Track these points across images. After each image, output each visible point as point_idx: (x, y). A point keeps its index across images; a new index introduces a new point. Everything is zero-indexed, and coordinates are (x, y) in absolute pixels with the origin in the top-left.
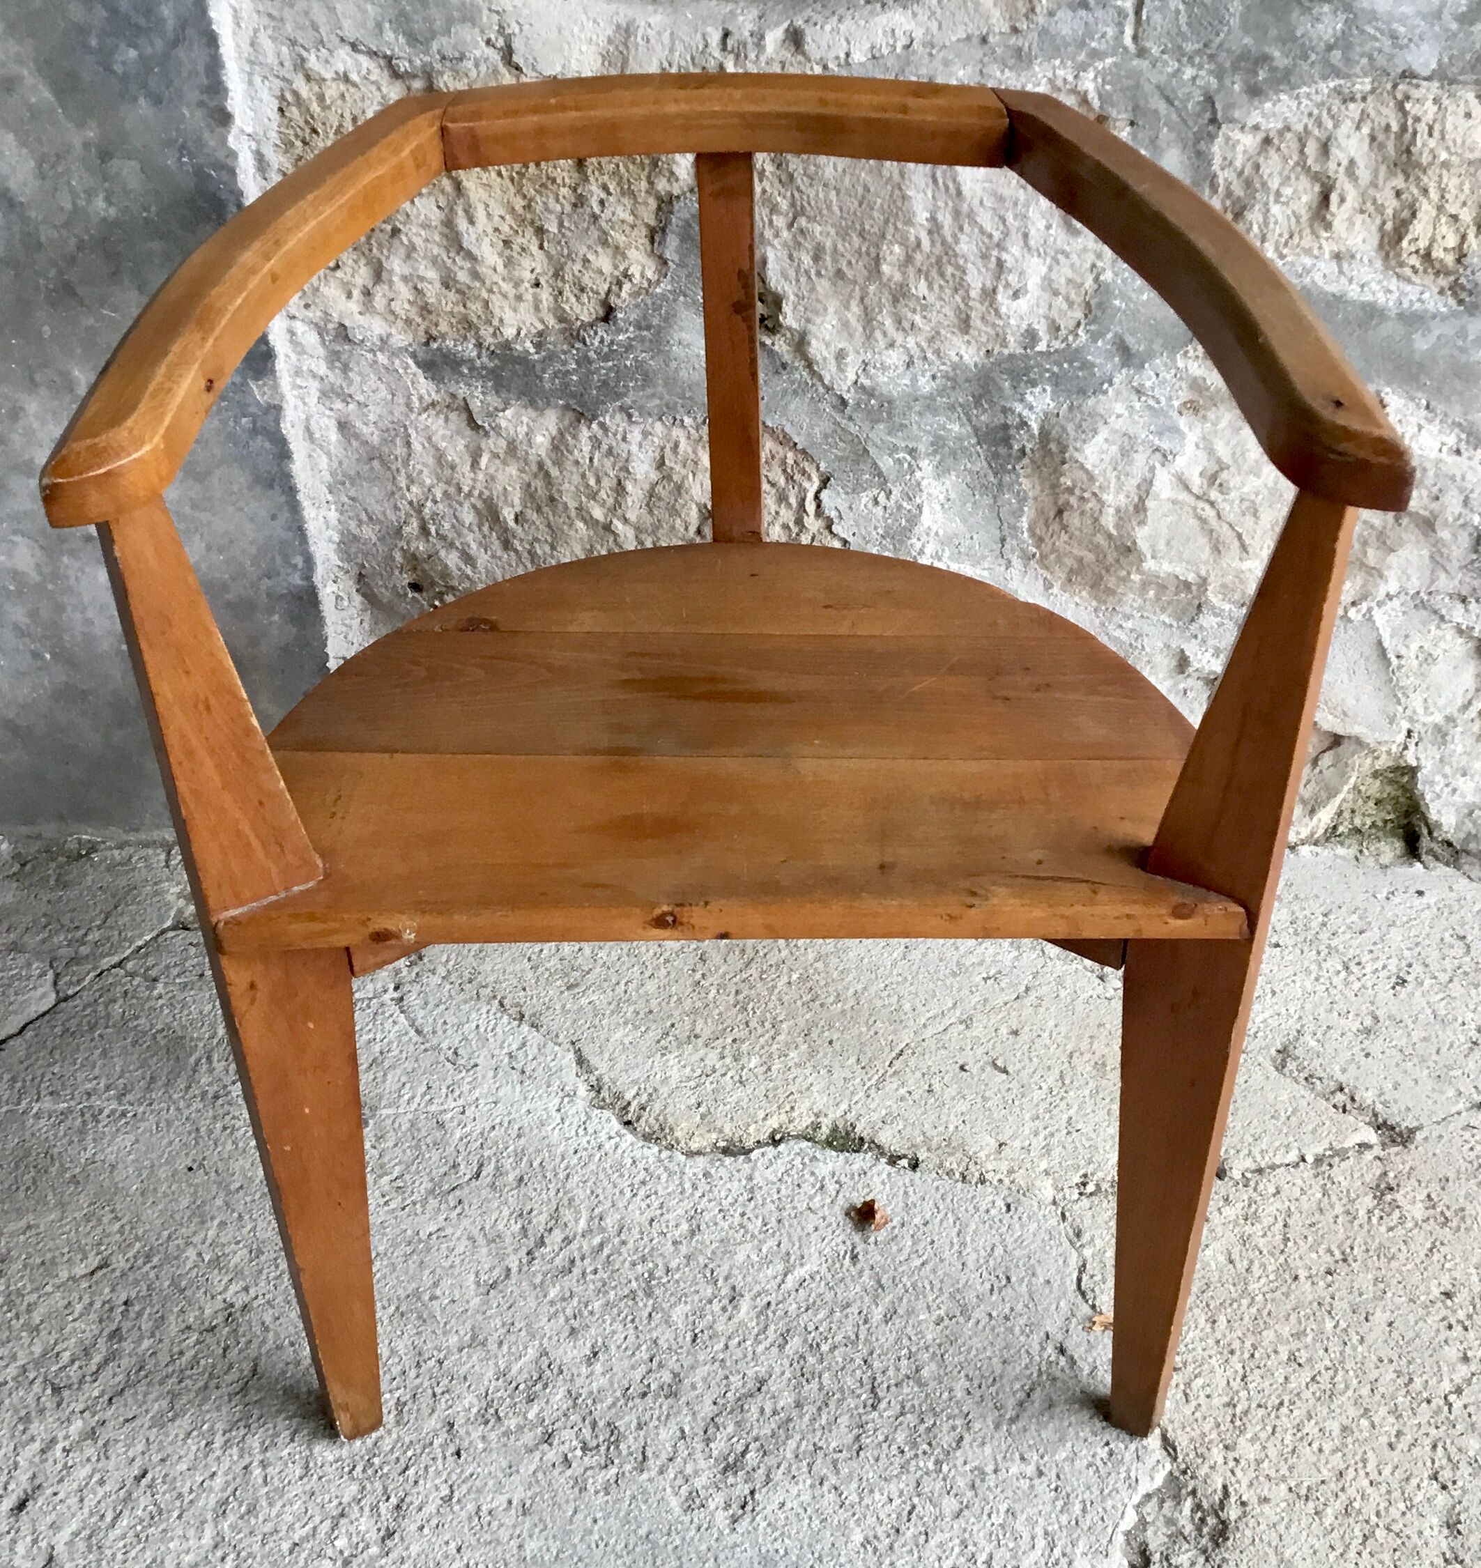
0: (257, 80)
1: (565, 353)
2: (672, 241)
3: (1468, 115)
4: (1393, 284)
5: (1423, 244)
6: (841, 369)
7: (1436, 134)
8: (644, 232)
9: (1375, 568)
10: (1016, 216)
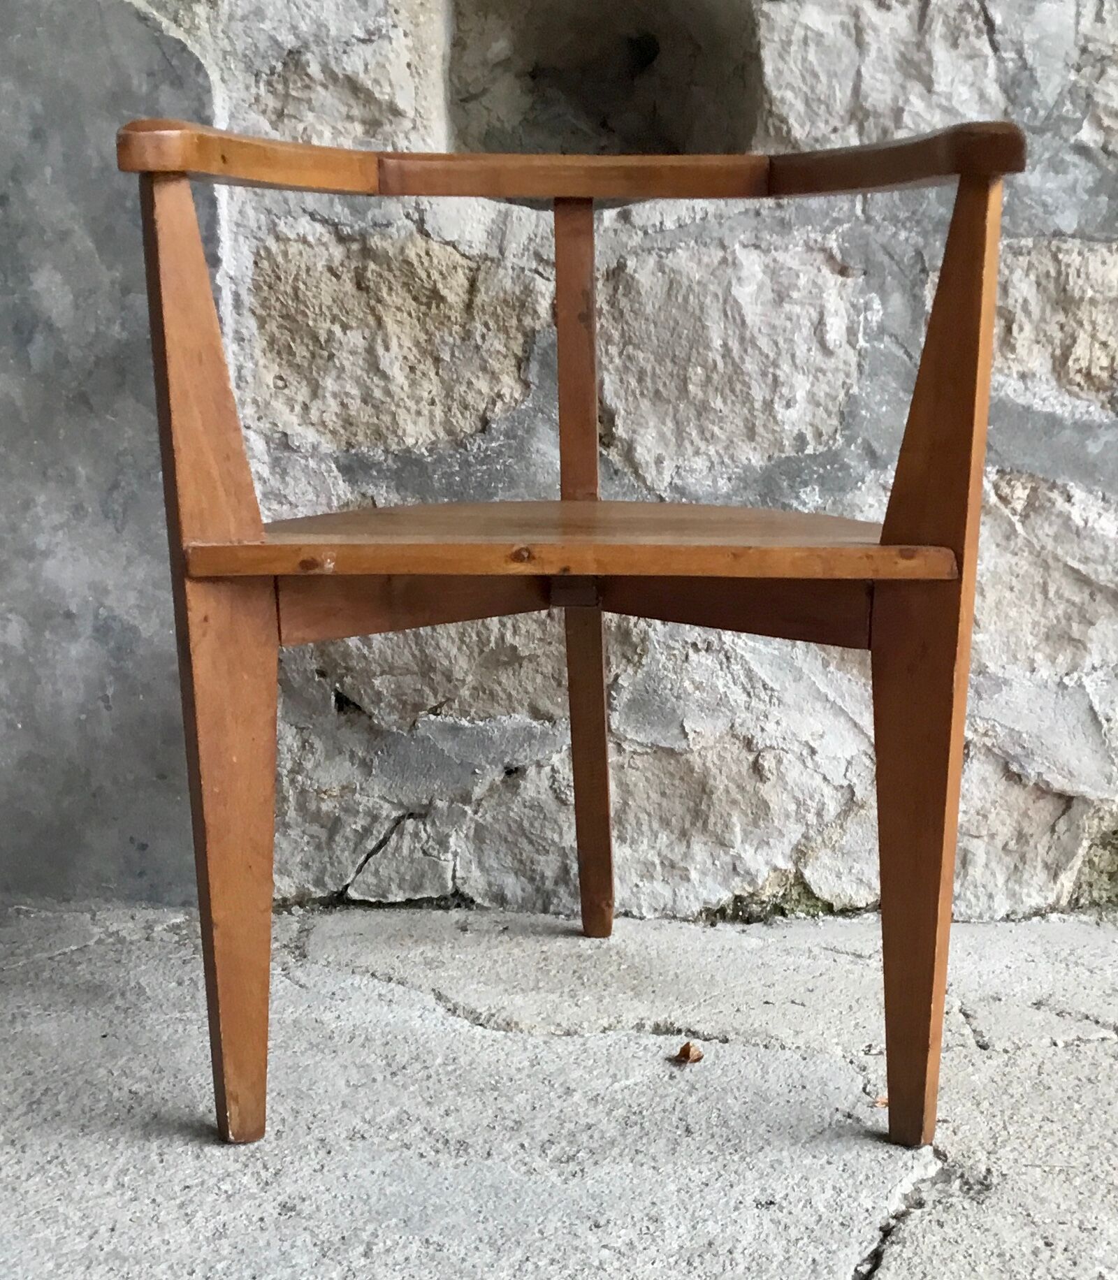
0: (241, 239)
1: (451, 456)
2: (534, 367)
3: (1104, 263)
4: (1066, 399)
5: (1084, 364)
6: (660, 473)
7: (1083, 275)
8: (513, 362)
9: (1079, 641)
10: (785, 340)
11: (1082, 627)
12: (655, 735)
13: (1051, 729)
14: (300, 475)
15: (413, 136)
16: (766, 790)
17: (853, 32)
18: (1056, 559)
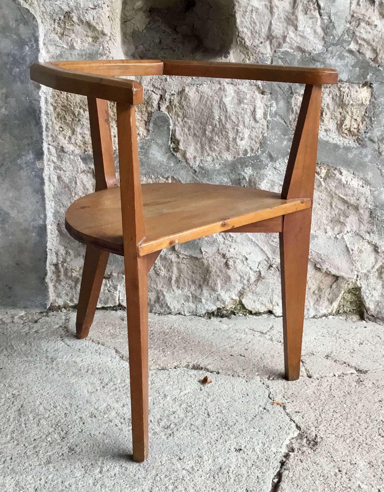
2: (151, 124)
3: (357, 91)
4: (341, 138)
5: (348, 127)
6: (195, 162)
7: (349, 96)
8: (144, 122)
9: (343, 223)
10: (241, 117)
11: (344, 218)
12: (191, 252)
13: (332, 253)
14: (67, 161)
15: (110, 42)
16: (230, 272)
17: (269, 8)
18: (336, 194)
